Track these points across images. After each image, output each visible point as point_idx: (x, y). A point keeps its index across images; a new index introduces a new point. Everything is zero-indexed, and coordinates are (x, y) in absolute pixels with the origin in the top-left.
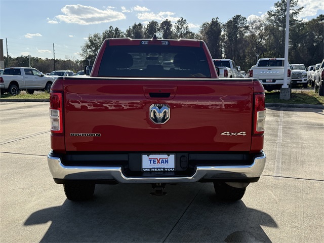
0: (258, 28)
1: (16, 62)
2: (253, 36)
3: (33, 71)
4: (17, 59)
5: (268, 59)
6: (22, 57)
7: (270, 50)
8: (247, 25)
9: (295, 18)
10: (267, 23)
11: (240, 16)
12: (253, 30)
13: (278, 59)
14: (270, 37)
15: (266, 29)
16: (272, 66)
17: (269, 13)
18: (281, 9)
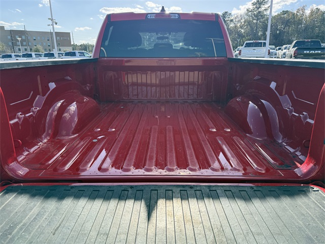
0: (239, 21)
1: (80, 47)
2: (236, 26)
3: (85, 53)
4: (81, 45)
5: (252, 42)
6: (84, 45)
7: (247, 36)
8: (232, 18)
9: (265, 14)
10: (246, 17)
11: (228, 12)
12: (236, 23)
13: (259, 41)
14: (247, 27)
15: (245, 22)
16: (255, 46)
17: (248, 10)
18: (256, 7)
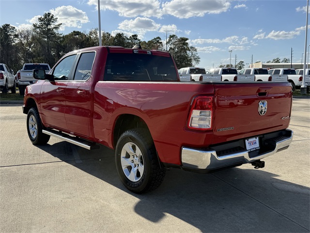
7: (39, 56)
8: (16, 33)
9: (56, 32)
10: (34, 34)
11: (9, 25)
12: (22, 39)
15: (33, 39)
17: (34, 26)
18: (44, 23)
